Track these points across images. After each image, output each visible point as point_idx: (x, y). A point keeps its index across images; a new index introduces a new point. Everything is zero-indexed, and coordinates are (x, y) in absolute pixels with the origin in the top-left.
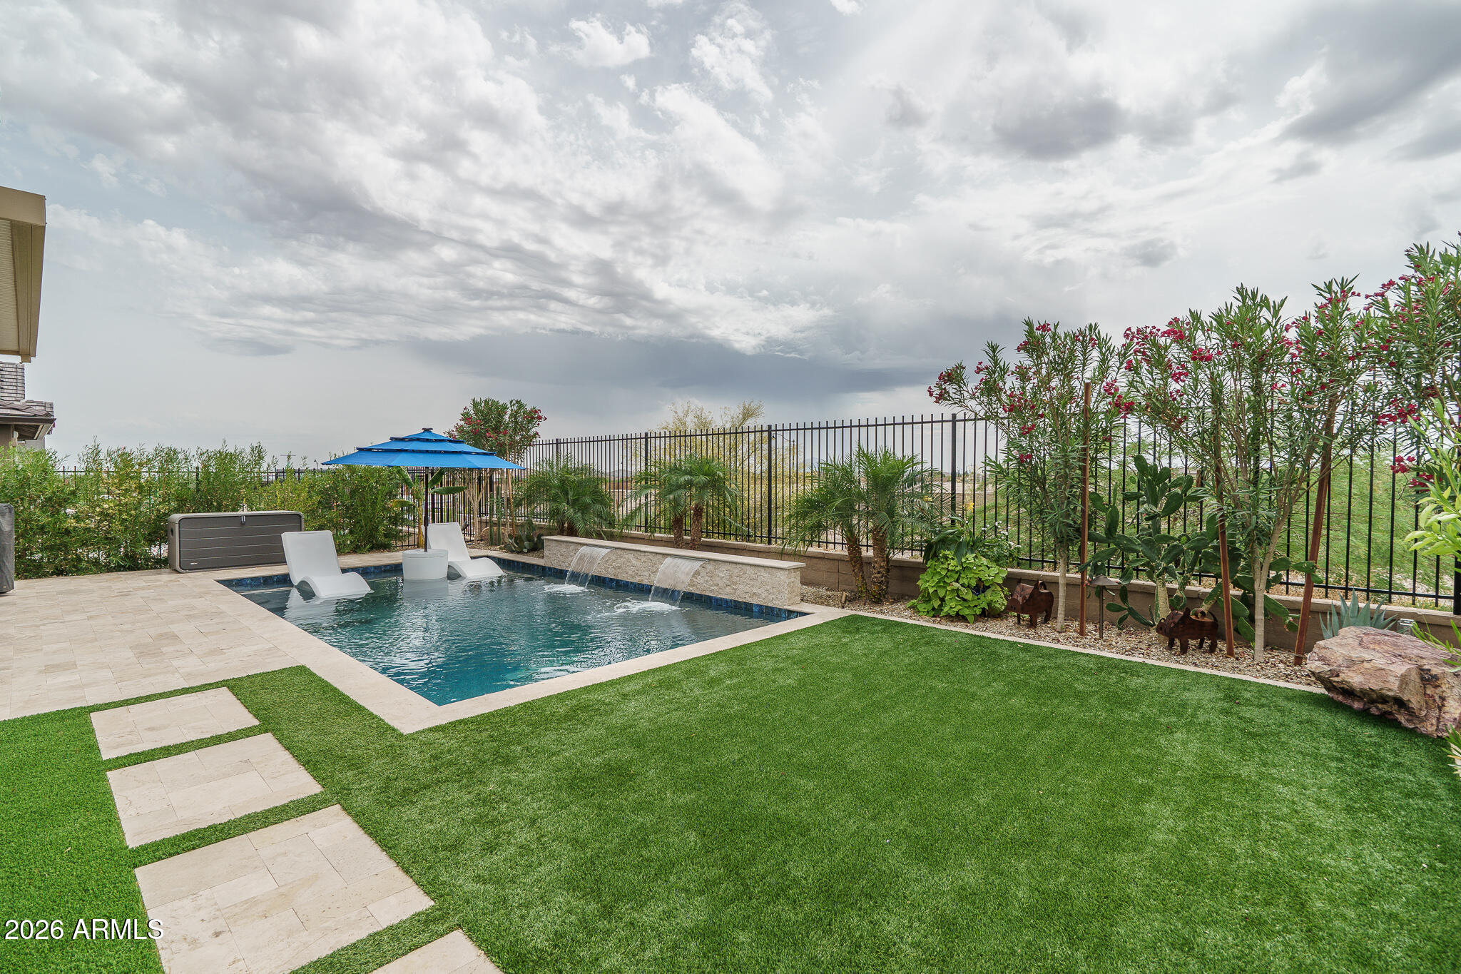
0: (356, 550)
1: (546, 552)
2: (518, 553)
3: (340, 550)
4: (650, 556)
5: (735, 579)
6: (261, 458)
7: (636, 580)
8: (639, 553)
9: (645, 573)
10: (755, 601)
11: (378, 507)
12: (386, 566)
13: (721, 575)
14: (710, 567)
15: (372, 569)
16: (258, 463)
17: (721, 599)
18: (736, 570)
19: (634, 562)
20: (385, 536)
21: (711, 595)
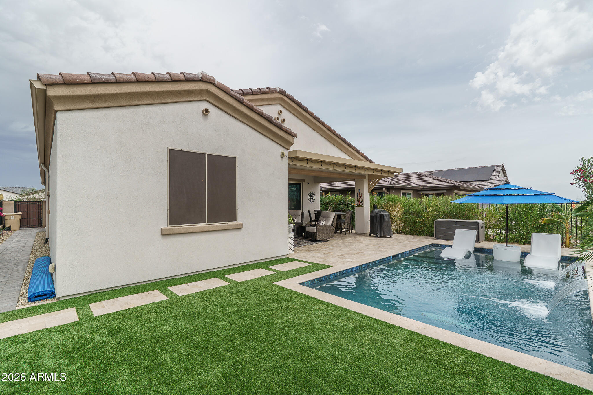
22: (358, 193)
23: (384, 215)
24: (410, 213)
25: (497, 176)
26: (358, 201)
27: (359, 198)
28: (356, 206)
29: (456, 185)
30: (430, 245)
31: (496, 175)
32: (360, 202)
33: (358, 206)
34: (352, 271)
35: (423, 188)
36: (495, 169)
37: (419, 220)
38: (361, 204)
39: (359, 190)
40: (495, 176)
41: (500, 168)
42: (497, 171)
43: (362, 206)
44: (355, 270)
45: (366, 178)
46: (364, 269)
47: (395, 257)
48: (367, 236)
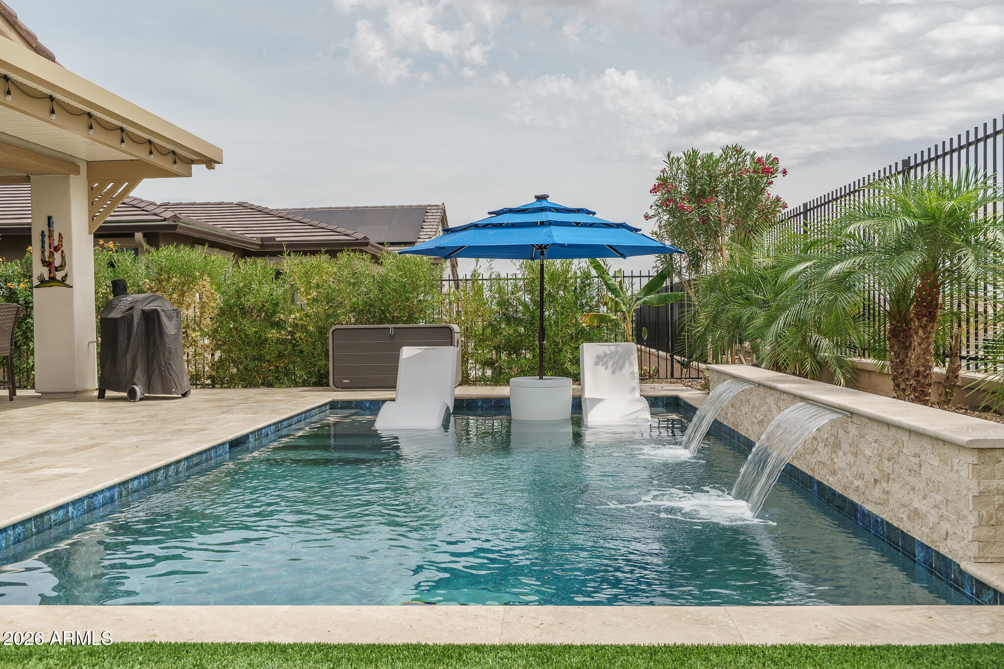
14: (853, 431)
22: (47, 233)
23: (162, 314)
24: (244, 312)
25: (432, 233)
26: (47, 264)
27: (51, 254)
28: (37, 287)
29: (357, 239)
30: (326, 404)
31: (430, 230)
32: (57, 269)
33: (43, 283)
34: (91, 509)
35: (262, 246)
36: (428, 214)
37: (273, 334)
38: (59, 275)
39: (50, 218)
40: (428, 233)
41: (439, 214)
42: (432, 220)
43: (63, 282)
44: (104, 505)
45: (78, 172)
46: (136, 495)
47: (237, 444)
48: (91, 400)
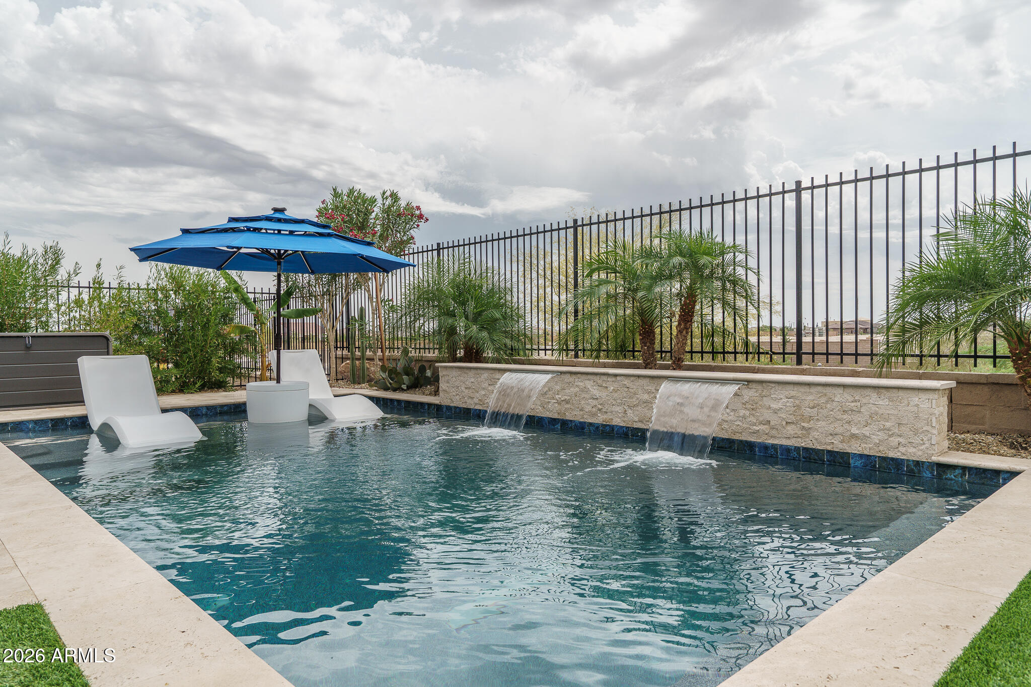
0: (182, 388)
1: (443, 385)
2: (395, 390)
3: (162, 387)
4: (626, 382)
5: (808, 412)
6: (57, 261)
7: (599, 419)
8: (605, 378)
9: (617, 409)
10: (855, 448)
11: (211, 332)
12: (222, 406)
13: (774, 406)
14: (749, 394)
15: (204, 411)
16: (54, 269)
17: (774, 446)
18: (811, 397)
19: (595, 392)
20: (221, 370)
21: (752, 440)
